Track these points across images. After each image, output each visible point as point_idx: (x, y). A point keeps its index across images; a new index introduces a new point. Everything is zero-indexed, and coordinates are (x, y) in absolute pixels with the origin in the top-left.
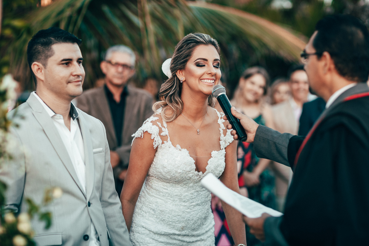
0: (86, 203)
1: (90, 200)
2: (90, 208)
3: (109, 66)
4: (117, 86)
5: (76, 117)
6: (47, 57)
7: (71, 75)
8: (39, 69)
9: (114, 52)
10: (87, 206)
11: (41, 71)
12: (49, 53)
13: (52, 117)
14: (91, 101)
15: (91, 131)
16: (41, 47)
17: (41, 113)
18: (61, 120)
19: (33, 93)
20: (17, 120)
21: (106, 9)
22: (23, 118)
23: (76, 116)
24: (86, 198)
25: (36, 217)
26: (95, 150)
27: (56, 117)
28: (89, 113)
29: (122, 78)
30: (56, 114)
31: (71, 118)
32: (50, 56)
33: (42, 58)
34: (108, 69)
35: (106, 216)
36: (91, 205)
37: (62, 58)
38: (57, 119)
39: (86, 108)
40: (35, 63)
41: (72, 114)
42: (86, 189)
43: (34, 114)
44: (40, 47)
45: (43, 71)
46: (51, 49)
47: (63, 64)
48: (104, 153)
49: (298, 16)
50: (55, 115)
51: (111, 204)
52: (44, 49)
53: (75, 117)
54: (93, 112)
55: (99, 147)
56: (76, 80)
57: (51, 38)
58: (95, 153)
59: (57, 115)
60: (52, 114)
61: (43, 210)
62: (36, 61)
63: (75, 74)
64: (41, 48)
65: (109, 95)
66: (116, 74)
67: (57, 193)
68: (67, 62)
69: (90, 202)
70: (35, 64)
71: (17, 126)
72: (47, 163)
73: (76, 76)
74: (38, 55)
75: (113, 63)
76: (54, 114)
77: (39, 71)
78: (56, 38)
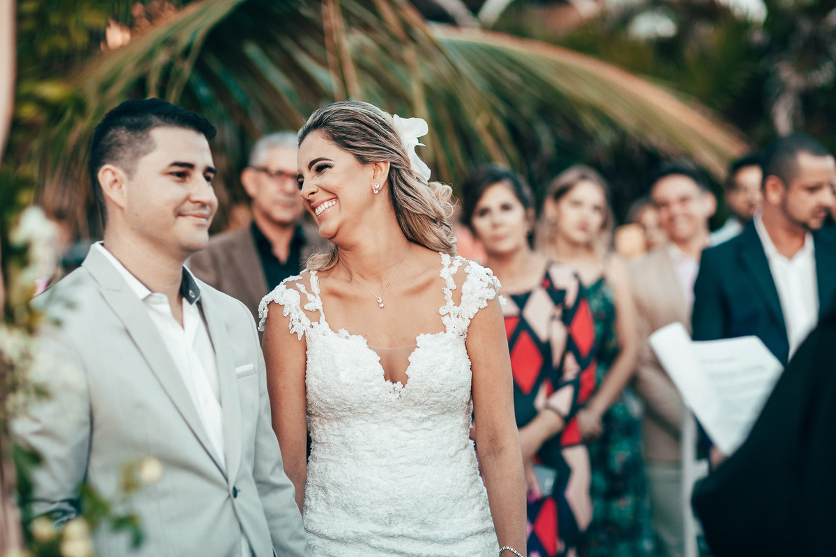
0: (228, 490)
1: (236, 482)
2: (237, 501)
3: (263, 178)
4: (282, 225)
5: (196, 297)
6: (137, 155)
7: (188, 199)
8: (116, 181)
9: (273, 146)
10: (229, 496)
11: (121, 186)
12: (143, 147)
13: (145, 300)
14: (222, 259)
15: (227, 327)
16: (126, 133)
17: (118, 291)
18: (163, 305)
19: (97, 245)
20: (57, 311)
21: (253, 50)
22: (71, 305)
23: (195, 294)
24: (227, 480)
25: (104, 526)
26: (240, 370)
27: (152, 299)
28: (218, 286)
29: (291, 205)
30: (152, 291)
31: (184, 300)
32: (145, 153)
33: (126, 156)
34: (259, 185)
35: (270, 516)
36: (239, 494)
37: (173, 160)
38: (155, 303)
39: (212, 276)
40: (107, 166)
41: (185, 290)
42: (226, 459)
43: (104, 294)
44: (122, 132)
45: (124, 188)
46: (148, 136)
47: (171, 174)
48: (256, 376)
49: (690, 52)
50: (150, 295)
51: (276, 487)
52: (133, 137)
53: (193, 296)
54: (226, 284)
55: (247, 362)
56: (197, 212)
58: (240, 376)
59: (156, 294)
60: (143, 292)
61: (119, 510)
62: (110, 163)
63: (195, 198)
64: (126, 135)
65: (263, 245)
66: (280, 197)
67: (151, 471)
68: (182, 171)
69: (237, 488)
70: (107, 169)
71: (58, 323)
72: (140, 406)
73: (198, 205)
74: (117, 151)
75: (273, 173)
76: (148, 292)
77: (114, 187)
78: (163, 117)
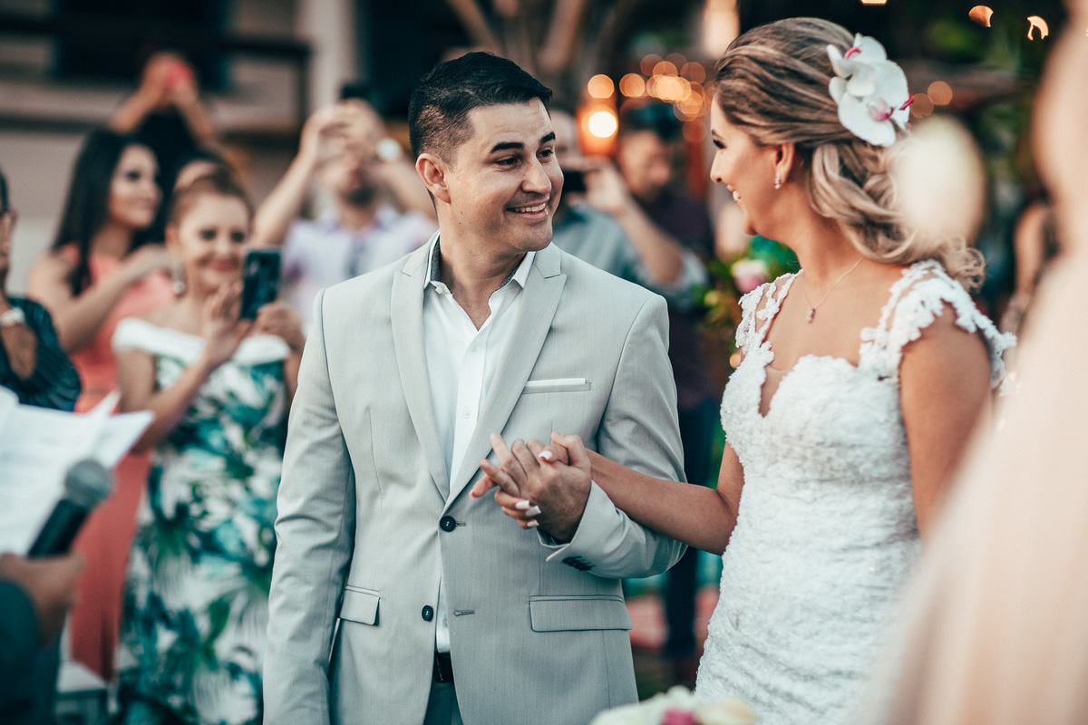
8: (436, 171)
16: (441, 115)
17: (410, 276)
32: (463, 140)
33: (443, 144)
36: (459, 528)
40: (424, 155)
43: (395, 279)
44: (437, 114)
48: (589, 393)
55: (570, 375)
57: (466, 91)
62: (426, 151)
64: (441, 117)
69: (457, 519)
74: (433, 137)
77: (436, 179)
78: (480, 90)
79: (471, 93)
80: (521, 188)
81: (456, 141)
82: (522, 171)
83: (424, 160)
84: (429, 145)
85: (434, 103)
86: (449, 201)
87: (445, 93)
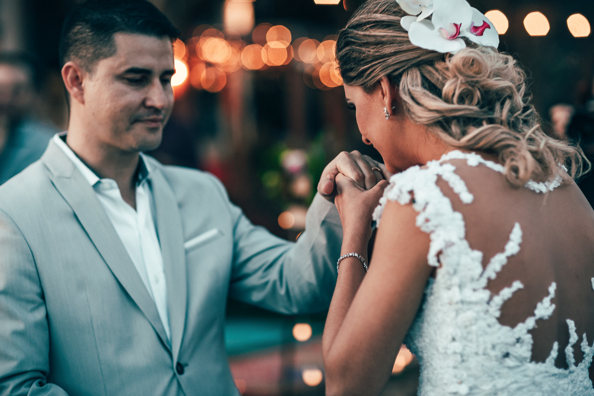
0: (173, 368)
1: (179, 358)
8: (77, 78)
10: (174, 375)
12: (104, 49)
13: (94, 185)
16: (90, 32)
17: (69, 178)
24: (171, 357)
27: (101, 185)
32: (105, 56)
33: (88, 55)
36: (186, 369)
37: (129, 65)
38: (104, 190)
40: (70, 63)
43: (54, 182)
44: (88, 30)
45: (84, 85)
56: (152, 117)
57: (115, 17)
59: (104, 181)
60: (93, 178)
62: (72, 61)
64: (90, 34)
69: (183, 362)
73: (152, 110)
74: (81, 48)
76: (99, 179)
77: (76, 83)
78: (126, 20)
79: (119, 19)
80: (143, 103)
81: (97, 57)
82: (146, 89)
83: (69, 67)
84: (76, 55)
85: (87, 22)
86: (83, 102)
87: (97, 16)
